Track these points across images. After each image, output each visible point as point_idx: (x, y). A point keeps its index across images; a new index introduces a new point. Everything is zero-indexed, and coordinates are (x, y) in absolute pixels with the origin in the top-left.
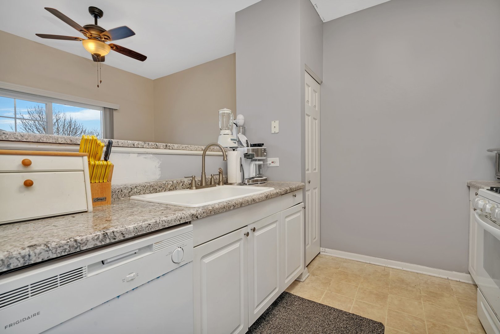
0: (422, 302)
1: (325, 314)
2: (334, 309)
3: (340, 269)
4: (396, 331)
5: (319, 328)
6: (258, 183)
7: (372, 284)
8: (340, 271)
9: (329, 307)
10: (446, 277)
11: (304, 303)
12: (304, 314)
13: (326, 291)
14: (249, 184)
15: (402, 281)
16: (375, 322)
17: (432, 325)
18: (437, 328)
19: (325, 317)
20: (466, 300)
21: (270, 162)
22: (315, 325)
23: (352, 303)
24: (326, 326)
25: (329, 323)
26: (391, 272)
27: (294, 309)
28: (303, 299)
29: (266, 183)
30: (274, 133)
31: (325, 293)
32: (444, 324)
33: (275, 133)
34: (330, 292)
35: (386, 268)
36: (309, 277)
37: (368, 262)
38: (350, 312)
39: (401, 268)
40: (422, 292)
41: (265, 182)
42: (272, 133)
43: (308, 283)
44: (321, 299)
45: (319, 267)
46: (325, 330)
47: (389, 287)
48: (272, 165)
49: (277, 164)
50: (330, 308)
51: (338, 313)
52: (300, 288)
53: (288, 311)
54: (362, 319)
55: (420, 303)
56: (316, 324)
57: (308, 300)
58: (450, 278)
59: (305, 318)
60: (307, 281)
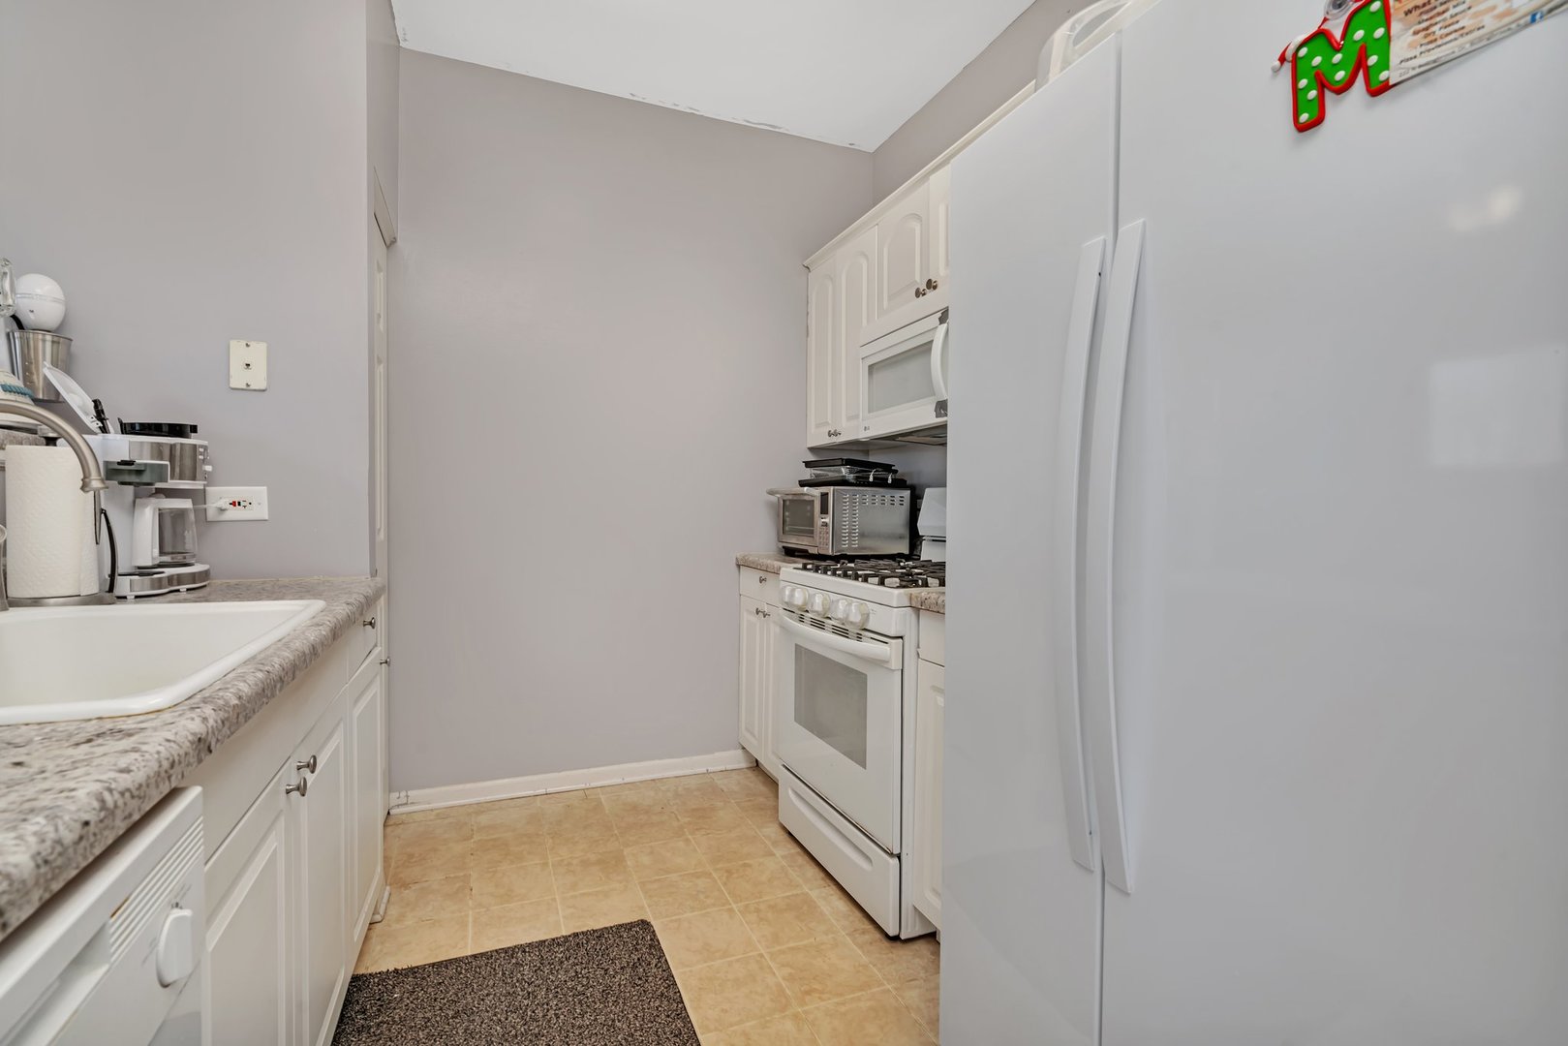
0: (690, 837)
1: (504, 974)
2: (522, 948)
3: (476, 838)
4: (676, 921)
5: (510, 1019)
6: (178, 591)
7: (577, 842)
8: (479, 840)
9: (505, 950)
10: (704, 770)
11: (424, 978)
12: (441, 1009)
13: (470, 913)
14: (136, 597)
15: (635, 808)
16: (629, 926)
17: (725, 875)
18: (735, 875)
19: (509, 981)
20: (750, 801)
21: (224, 503)
22: (494, 1018)
23: (557, 909)
24: (526, 1002)
25: (530, 990)
26: (603, 798)
27: (397, 1015)
28: (412, 971)
29: (208, 589)
30: (245, 387)
31: (470, 919)
32: (741, 863)
33: (248, 389)
34: (484, 909)
35: (587, 792)
36: (392, 899)
37: (543, 791)
38: (564, 934)
39: (620, 781)
40: (679, 818)
41: (205, 586)
42: (232, 385)
43: (401, 918)
44: (470, 941)
45: (411, 856)
46: (529, 1013)
47: (616, 832)
48: (234, 514)
49: (260, 510)
50: (510, 952)
51: (537, 953)
52: (382, 943)
53: (382, 1033)
54: (599, 934)
55: (687, 840)
56: (495, 1015)
57: (433, 965)
58: (711, 769)
59: (453, 1017)
60: (393, 911)
